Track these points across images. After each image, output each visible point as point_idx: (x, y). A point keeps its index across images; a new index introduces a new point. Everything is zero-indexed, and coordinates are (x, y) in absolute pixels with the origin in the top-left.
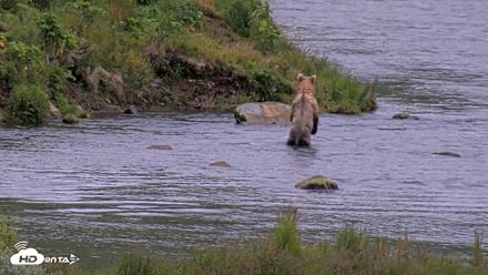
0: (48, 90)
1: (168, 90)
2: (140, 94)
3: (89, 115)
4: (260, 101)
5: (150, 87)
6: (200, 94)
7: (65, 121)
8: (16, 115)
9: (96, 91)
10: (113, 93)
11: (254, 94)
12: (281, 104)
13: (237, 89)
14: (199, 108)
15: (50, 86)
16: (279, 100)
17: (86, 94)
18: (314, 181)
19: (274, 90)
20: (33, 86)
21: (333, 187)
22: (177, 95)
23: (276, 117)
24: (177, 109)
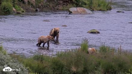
0: (12, 4)
1: (48, 4)
2: (40, 5)
3: (25, 11)
4: (76, 7)
5: (43, 3)
6: (58, 5)
7: (17, 13)
8: (3, 11)
9: (27, 4)
10: (32, 4)
11: (74, 5)
12: (83, 8)
13: (69, 3)
14: (58, 9)
15: (13, 2)
16: (82, 7)
17: (24, 5)
18: (93, 31)
19: (81, 4)
20: (8, 2)
21: (98, 33)
22: (51, 5)
23: (81, 12)
24: (51, 9)
